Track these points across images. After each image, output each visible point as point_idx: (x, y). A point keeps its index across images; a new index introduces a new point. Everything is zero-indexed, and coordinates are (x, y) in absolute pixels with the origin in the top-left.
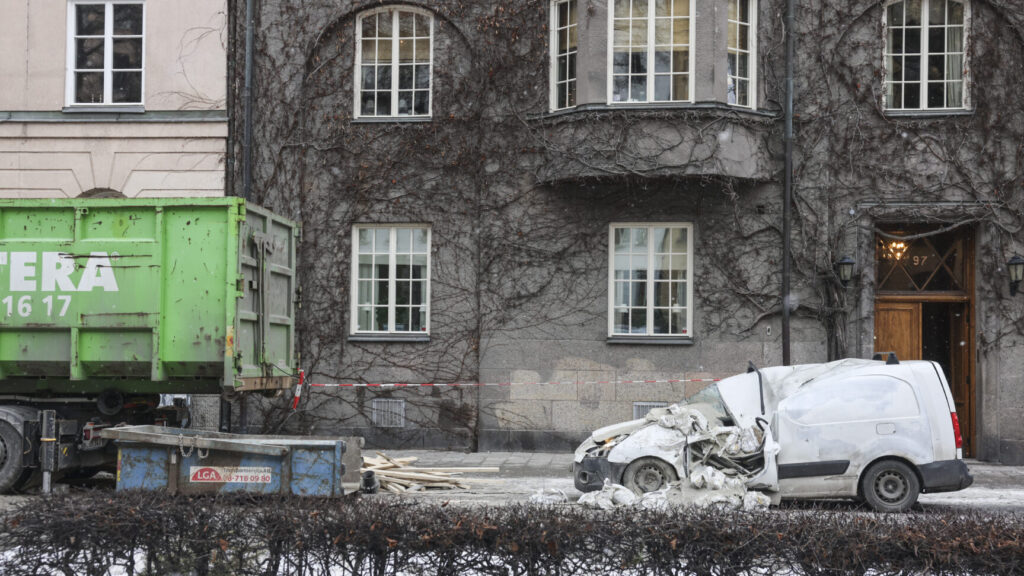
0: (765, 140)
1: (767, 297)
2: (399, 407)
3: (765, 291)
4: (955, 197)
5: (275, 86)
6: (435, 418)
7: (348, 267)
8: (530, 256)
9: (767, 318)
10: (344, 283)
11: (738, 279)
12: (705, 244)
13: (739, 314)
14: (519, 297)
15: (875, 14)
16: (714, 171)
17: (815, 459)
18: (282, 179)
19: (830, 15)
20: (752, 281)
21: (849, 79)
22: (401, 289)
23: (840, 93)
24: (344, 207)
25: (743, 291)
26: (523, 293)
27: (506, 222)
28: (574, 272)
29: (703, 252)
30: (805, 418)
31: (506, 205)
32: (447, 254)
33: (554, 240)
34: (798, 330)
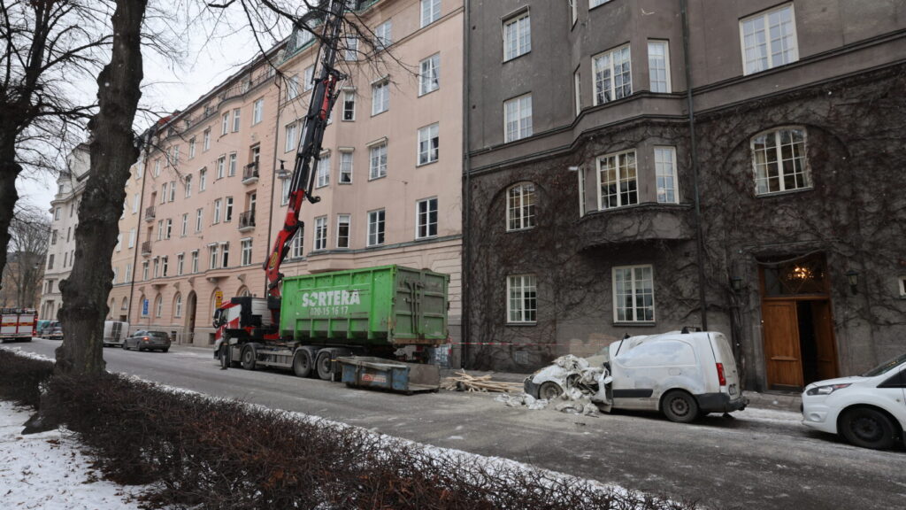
0: (686, 219)
1: (694, 301)
2: (525, 355)
3: (693, 297)
4: (806, 238)
5: (478, 222)
6: (540, 360)
7: (505, 294)
8: (575, 284)
9: (694, 311)
10: (504, 300)
11: (677, 291)
12: (659, 274)
13: (680, 309)
14: (571, 304)
15: (745, 145)
16: (650, 237)
17: (633, 387)
18: (480, 259)
19: (718, 150)
20: (684, 292)
21: (733, 181)
22: (527, 302)
23: (727, 189)
24: (503, 268)
25: (680, 298)
26: (573, 302)
27: (565, 270)
28: (596, 292)
29: (658, 278)
30: (627, 364)
31: (565, 263)
32: (542, 286)
33: (586, 277)
34: (712, 318)
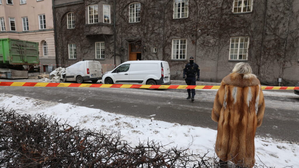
0: (112, 28)
1: (113, 53)
4: (138, 36)
5: (58, 25)
7: (68, 50)
8: (86, 47)
9: (113, 56)
10: (67, 52)
11: (110, 50)
12: (106, 45)
13: (110, 55)
14: (85, 53)
15: (127, 7)
16: (100, 33)
17: (70, 75)
18: (60, 38)
19: (120, 7)
21: (124, 18)
22: (74, 52)
23: (123, 20)
24: (67, 41)
25: (110, 52)
27: (83, 42)
28: (91, 49)
30: (69, 69)
31: (83, 40)
32: (77, 47)
33: (88, 45)
34: (117, 58)
